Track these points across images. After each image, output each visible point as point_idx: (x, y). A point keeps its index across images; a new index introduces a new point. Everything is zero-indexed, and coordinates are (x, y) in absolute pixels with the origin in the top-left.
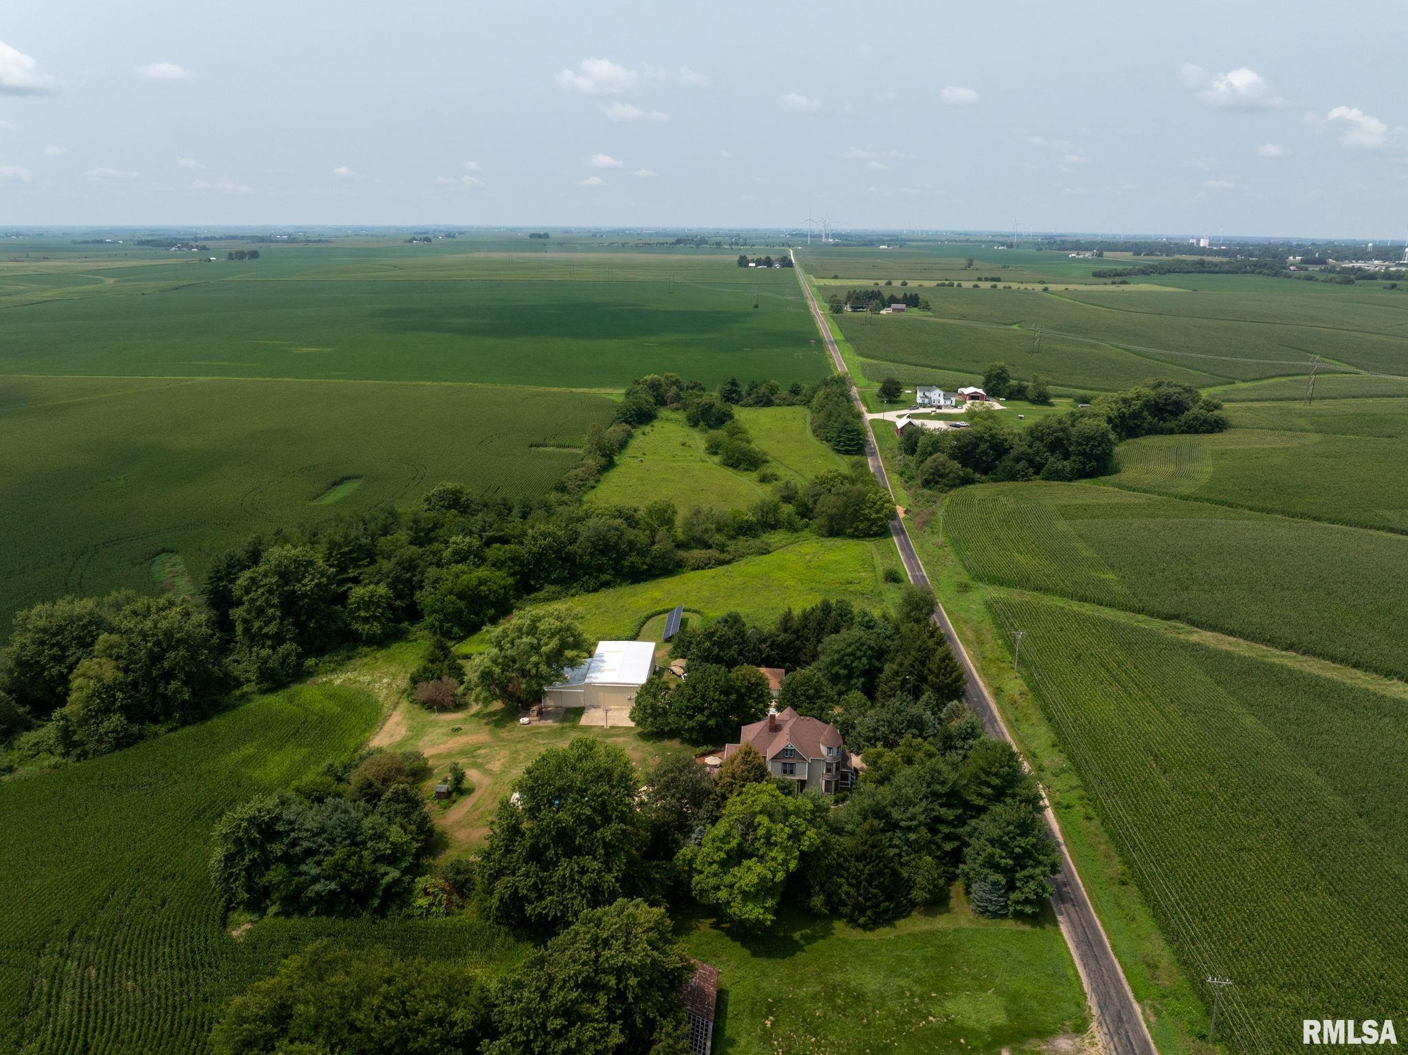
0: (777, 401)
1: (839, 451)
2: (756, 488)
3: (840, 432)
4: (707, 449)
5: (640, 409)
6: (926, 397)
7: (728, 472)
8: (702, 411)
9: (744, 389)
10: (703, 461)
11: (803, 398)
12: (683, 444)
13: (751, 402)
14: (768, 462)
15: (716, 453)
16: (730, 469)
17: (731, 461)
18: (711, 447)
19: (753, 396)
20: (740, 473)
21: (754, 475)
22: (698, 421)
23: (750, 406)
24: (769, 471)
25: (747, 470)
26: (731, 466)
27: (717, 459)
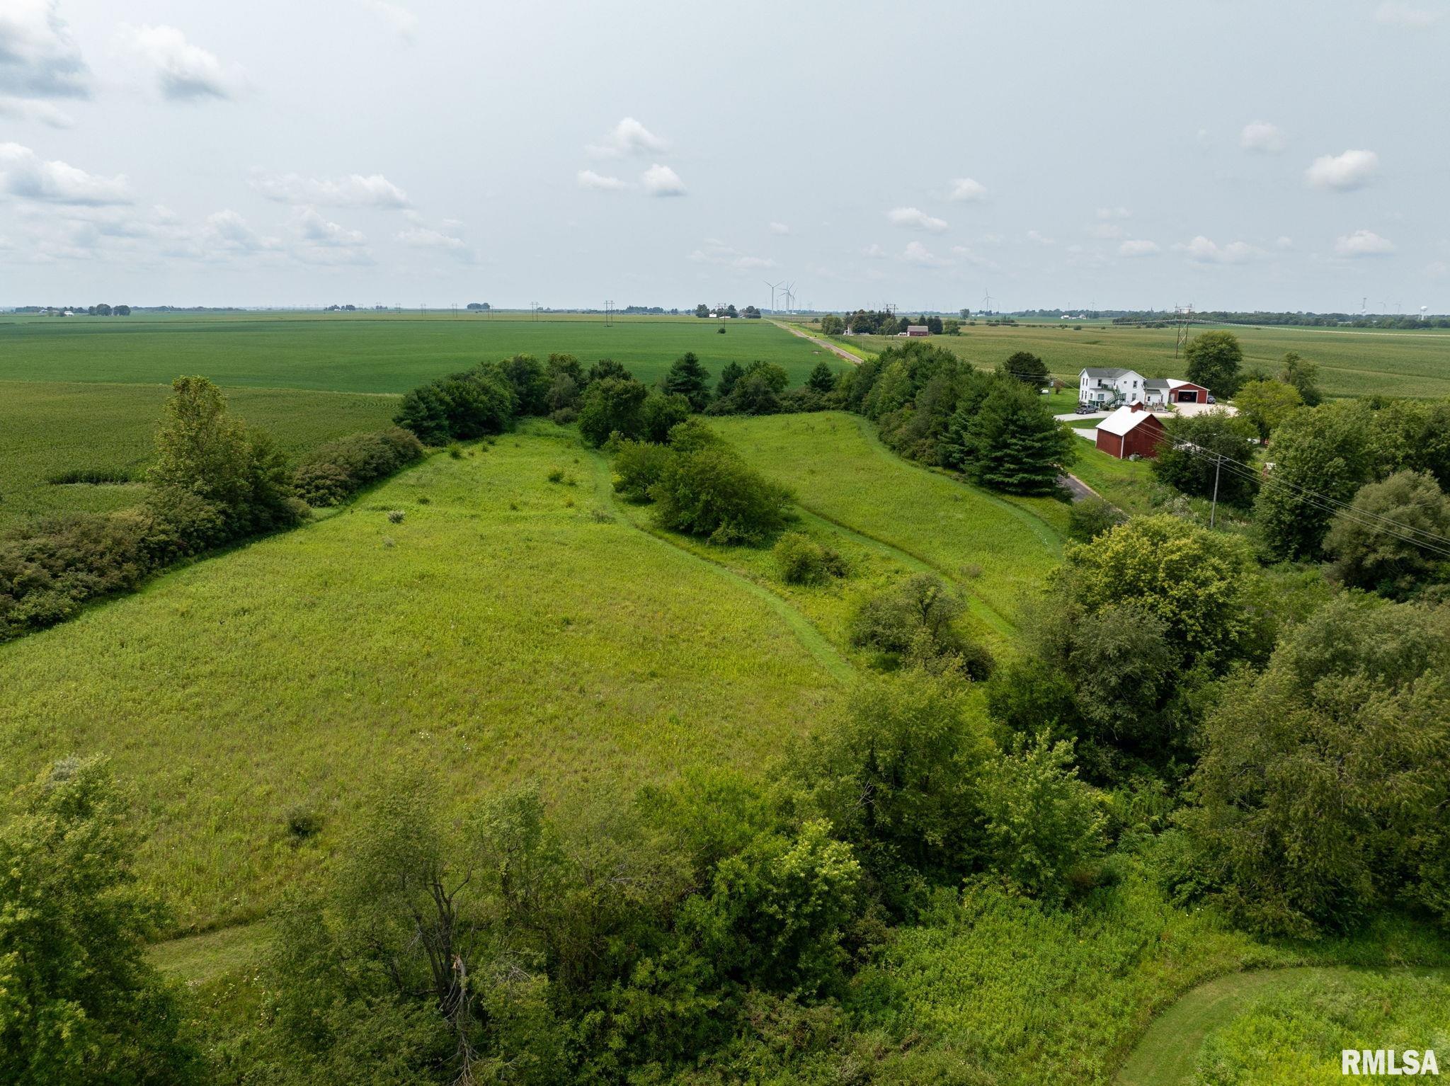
0: (785, 403)
1: (998, 488)
2: (781, 607)
3: (1001, 432)
4: (620, 488)
5: (463, 403)
6: (1105, 387)
7: (680, 551)
8: (616, 406)
9: (713, 383)
10: (601, 519)
11: (841, 394)
12: (555, 479)
13: (729, 405)
14: (796, 519)
15: (644, 501)
16: (684, 541)
17: (685, 516)
18: (631, 482)
19: (735, 393)
20: (715, 554)
21: (767, 560)
22: (608, 430)
23: (729, 412)
24: (815, 548)
25: (737, 542)
26: (687, 530)
27: (643, 514)
